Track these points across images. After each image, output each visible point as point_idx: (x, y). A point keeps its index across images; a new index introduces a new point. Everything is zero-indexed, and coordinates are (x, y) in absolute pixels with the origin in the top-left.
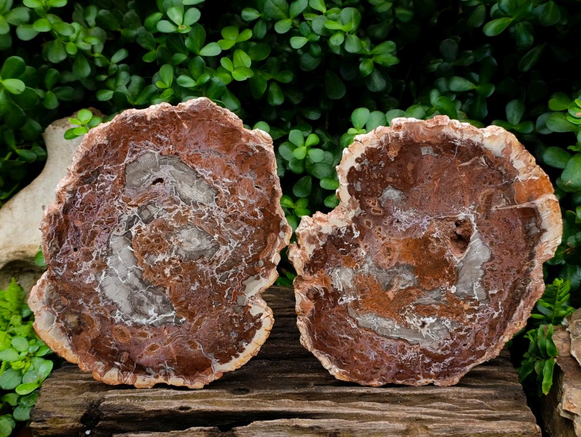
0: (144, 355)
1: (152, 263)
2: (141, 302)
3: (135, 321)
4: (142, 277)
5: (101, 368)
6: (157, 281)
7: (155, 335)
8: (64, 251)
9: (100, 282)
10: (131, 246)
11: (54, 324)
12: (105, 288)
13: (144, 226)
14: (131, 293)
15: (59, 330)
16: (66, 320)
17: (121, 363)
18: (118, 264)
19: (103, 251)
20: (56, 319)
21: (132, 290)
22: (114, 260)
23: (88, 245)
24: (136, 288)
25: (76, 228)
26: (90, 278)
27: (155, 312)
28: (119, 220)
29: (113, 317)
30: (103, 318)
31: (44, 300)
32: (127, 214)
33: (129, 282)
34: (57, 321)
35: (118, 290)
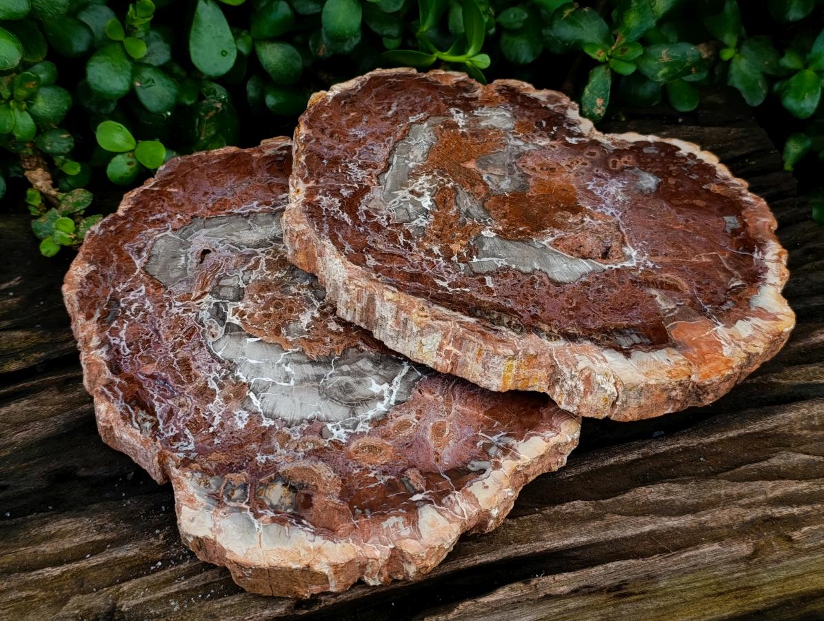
0: (439, 450)
1: (302, 332)
2: (346, 389)
3: (369, 417)
4: (308, 358)
5: (401, 526)
6: (335, 347)
7: (420, 412)
8: (165, 415)
9: (260, 410)
10: (251, 336)
11: (257, 526)
12: (276, 412)
13: (241, 305)
14: (319, 388)
15: (274, 527)
16: (268, 503)
17: (421, 492)
18: (258, 370)
19: (219, 372)
20: (251, 515)
21: (316, 384)
22: (247, 369)
23: (190, 381)
24: (319, 377)
25: (152, 377)
26: (240, 418)
27: (381, 384)
28: (201, 323)
29: (332, 439)
30: (319, 454)
31: (205, 504)
32: (203, 310)
33: (299, 378)
34: (257, 516)
35: (296, 399)
